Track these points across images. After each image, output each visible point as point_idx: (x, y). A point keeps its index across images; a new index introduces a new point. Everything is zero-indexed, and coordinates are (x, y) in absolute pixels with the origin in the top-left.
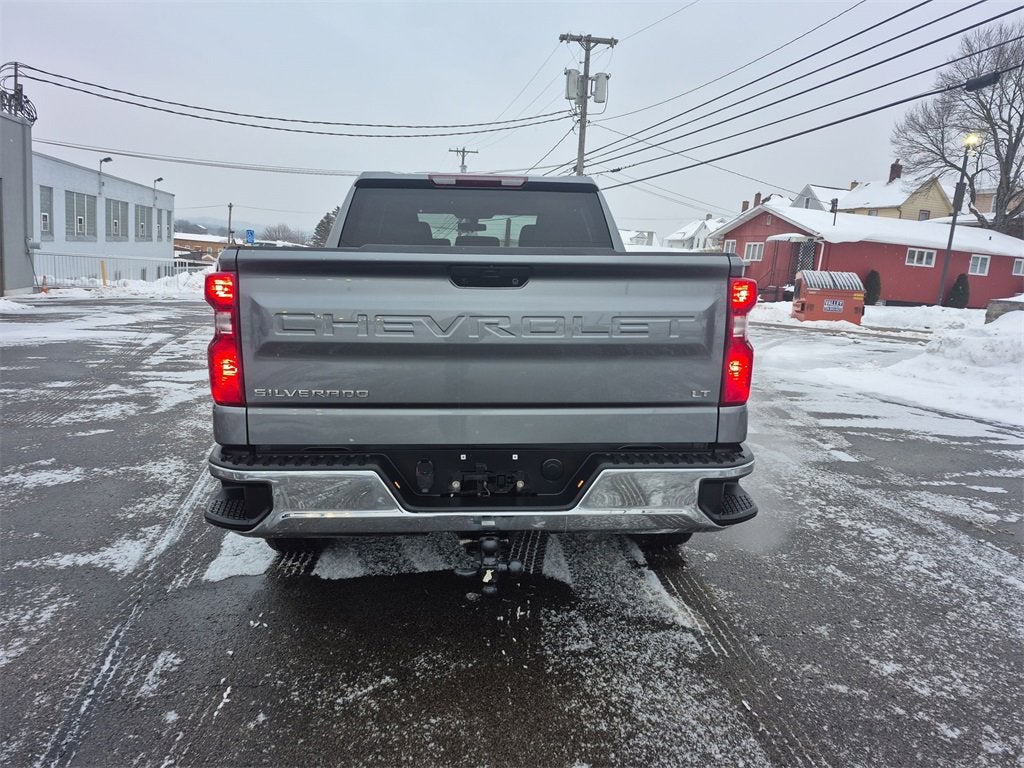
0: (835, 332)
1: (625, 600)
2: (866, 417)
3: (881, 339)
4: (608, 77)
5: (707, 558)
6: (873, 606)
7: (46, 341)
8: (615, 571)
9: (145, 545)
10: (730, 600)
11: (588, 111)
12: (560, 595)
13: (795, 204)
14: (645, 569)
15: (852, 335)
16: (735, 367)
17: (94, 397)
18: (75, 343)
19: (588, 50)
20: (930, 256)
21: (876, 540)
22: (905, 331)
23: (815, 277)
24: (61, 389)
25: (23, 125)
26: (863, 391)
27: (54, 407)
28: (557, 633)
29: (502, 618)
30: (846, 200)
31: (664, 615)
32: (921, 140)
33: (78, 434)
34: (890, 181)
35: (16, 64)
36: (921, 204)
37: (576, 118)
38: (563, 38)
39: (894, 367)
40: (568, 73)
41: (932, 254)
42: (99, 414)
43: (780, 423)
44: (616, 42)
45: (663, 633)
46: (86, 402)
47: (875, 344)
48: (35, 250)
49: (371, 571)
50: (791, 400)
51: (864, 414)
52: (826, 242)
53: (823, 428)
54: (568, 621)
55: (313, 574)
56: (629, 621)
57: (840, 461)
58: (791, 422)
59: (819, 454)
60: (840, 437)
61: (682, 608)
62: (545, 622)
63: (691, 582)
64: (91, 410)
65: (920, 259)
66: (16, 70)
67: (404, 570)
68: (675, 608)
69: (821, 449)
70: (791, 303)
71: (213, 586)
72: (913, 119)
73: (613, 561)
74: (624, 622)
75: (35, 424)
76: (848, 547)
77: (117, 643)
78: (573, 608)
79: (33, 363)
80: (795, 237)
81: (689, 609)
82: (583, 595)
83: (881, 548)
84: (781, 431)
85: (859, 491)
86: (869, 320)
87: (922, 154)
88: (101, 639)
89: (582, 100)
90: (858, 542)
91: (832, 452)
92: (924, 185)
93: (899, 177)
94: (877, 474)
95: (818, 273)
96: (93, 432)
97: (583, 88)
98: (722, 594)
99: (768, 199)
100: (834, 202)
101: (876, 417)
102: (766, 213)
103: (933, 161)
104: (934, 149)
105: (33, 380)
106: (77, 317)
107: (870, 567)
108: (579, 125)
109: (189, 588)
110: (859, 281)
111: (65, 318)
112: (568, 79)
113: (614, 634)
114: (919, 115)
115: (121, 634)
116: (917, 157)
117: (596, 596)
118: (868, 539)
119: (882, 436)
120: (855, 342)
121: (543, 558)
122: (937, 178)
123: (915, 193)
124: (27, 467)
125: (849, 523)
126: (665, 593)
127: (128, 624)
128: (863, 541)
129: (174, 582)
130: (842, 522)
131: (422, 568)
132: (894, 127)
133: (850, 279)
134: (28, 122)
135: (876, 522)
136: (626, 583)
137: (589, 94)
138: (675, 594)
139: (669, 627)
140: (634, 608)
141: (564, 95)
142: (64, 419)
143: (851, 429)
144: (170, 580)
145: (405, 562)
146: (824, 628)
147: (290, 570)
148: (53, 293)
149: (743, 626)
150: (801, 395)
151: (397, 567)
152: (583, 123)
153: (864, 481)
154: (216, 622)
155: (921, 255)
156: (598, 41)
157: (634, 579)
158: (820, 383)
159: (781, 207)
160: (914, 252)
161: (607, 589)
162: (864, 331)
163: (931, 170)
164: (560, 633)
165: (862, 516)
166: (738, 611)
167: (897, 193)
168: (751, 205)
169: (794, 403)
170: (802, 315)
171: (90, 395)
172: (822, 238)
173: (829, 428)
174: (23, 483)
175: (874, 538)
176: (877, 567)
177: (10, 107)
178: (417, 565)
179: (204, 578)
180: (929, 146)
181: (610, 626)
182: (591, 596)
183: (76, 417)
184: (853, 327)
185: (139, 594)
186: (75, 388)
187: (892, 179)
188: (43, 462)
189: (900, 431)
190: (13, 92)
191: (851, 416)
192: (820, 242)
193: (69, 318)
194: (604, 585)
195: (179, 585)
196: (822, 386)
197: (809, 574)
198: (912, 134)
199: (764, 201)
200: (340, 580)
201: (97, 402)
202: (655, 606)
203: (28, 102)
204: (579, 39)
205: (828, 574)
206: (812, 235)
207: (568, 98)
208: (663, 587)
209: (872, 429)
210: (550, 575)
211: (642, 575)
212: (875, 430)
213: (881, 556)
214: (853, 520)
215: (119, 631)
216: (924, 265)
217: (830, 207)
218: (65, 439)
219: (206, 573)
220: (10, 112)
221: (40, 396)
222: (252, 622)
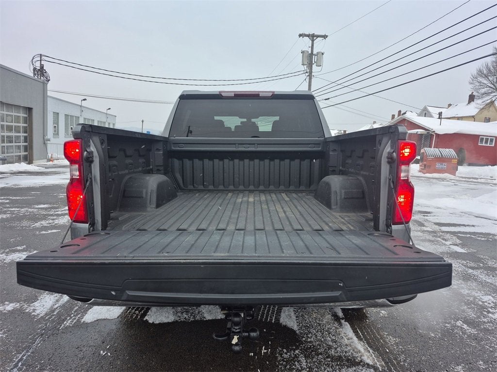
0: (443, 179)
1: (330, 343)
2: (468, 225)
3: (468, 183)
4: (323, 54)
5: (381, 315)
6: (492, 351)
7: (43, 184)
8: (324, 322)
9: (56, 298)
10: (397, 344)
11: (313, 71)
12: (290, 339)
13: (419, 115)
14: (343, 321)
15: (453, 181)
16: (401, 199)
17: (56, 213)
18: (57, 185)
19: (313, 41)
20: (492, 141)
21: (486, 304)
22: (480, 179)
23: (431, 151)
24: (42, 208)
25: (43, 83)
26: (464, 211)
27: (35, 218)
28: (286, 366)
29: (252, 354)
30: (446, 113)
31: (355, 355)
32: (485, 82)
33: (42, 233)
34: (469, 103)
35: (41, 55)
36: (486, 114)
37: (307, 74)
38: (300, 35)
39: (480, 198)
40: (303, 52)
41: (493, 139)
42: (56, 222)
43: (419, 229)
44: (327, 36)
45: (354, 368)
46: (52, 215)
47: (466, 185)
48: (48, 142)
49: (178, 318)
50: (424, 216)
51: (466, 224)
52: (436, 134)
53: (443, 232)
54: (294, 358)
55: (145, 319)
56: (333, 359)
57: (456, 252)
58: (425, 229)
59: (443, 247)
60: (454, 238)
61: (366, 349)
62: (279, 358)
63: (371, 331)
64: (53, 219)
65: (486, 142)
66: (41, 57)
67: (198, 318)
68: (362, 350)
69: (445, 244)
70: (419, 165)
71: (86, 325)
72: (481, 72)
73: (323, 315)
74: (329, 360)
75: (23, 227)
76: (469, 308)
77: (20, 364)
78: (297, 348)
79: (33, 195)
80: (420, 131)
81: (371, 351)
82: (304, 339)
83: (490, 310)
84: (420, 234)
85: (470, 271)
86: (460, 173)
87: (486, 89)
88: (12, 361)
89: (310, 65)
90: (474, 305)
91: (451, 246)
92: (487, 105)
93: (473, 101)
94: (479, 260)
95: (432, 149)
96: (50, 231)
97: (310, 59)
98: (391, 340)
99: (405, 113)
100: (440, 114)
101: (473, 226)
102: (404, 120)
103: (491, 93)
104: (492, 86)
105: (29, 204)
106: (63, 173)
107: (484, 322)
108: (308, 77)
109: (72, 327)
110: (455, 153)
111: (57, 174)
112: (303, 55)
113: (323, 368)
114: (484, 69)
115: (25, 358)
116: (483, 91)
117: (312, 339)
118: (480, 303)
119: (479, 237)
120: (455, 185)
121: (281, 312)
122: (494, 102)
123: (483, 109)
124: (10, 251)
125: (467, 292)
126: (355, 338)
127: (30, 351)
128: (478, 304)
129: (65, 322)
130: (462, 291)
131: (208, 317)
132: (470, 76)
133: (449, 152)
134: (46, 82)
135: (484, 291)
136: (331, 330)
137: (313, 62)
138: (361, 340)
139: (358, 364)
140: (336, 349)
141: (301, 63)
142: (38, 225)
143: (460, 232)
144: (64, 320)
145: (199, 312)
146: (460, 367)
147: (132, 317)
148: (56, 162)
149: (406, 364)
150: (429, 213)
151: (194, 316)
152: (310, 77)
153: (472, 265)
154: (81, 351)
155: (487, 140)
156: (318, 36)
157: (336, 328)
158: (440, 206)
159: (412, 116)
160: (483, 138)
161: (319, 334)
162: (458, 179)
163: (491, 97)
164: (288, 367)
165: (474, 287)
166: (402, 352)
167: (473, 109)
168: (396, 116)
169: (426, 217)
170: (425, 171)
171: (55, 212)
172: (434, 132)
173: (447, 232)
174: (4, 260)
175: (483, 302)
176: (489, 322)
177: (38, 75)
178: (205, 315)
179: (83, 320)
180: (489, 85)
181: (320, 362)
182: (309, 340)
183: (44, 223)
184: (452, 177)
185: (44, 330)
186: (49, 208)
187: (469, 102)
188: (19, 248)
189: (489, 234)
190: (39, 68)
191: (459, 225)
192: (433, 133)
193: (59, 173)
194: (317, 332)
195: (68, 324)
196: (440, 208)
197: (446, 327)
198: (480, 79)
199: (403, 114)
200: (160, 324)
201: (58, 215)
202: (349, 348)
203: (46, 72)
204: (308, 36)
205: (458, 327)
206: (429, 130)
207: (303, 65)
208: (354, 334)
209: (472, 233)
210: (284, 324)
211: (341, 325)
212: (474, 233)
213: (490, 315)
214: (469, 290)
215: (24, 355)
216: (488, 145)
217: (438, 116)
218: (34, 235)
219: (85, 317)
220: (38, 77)
221: (30, 212)
222: (102, 352)
